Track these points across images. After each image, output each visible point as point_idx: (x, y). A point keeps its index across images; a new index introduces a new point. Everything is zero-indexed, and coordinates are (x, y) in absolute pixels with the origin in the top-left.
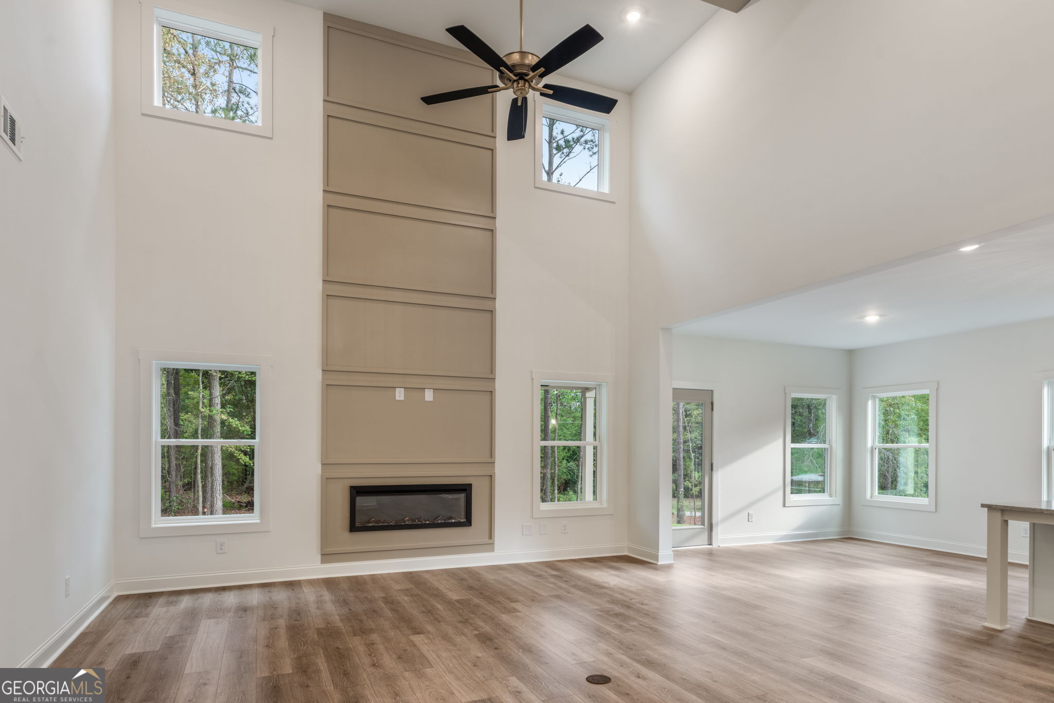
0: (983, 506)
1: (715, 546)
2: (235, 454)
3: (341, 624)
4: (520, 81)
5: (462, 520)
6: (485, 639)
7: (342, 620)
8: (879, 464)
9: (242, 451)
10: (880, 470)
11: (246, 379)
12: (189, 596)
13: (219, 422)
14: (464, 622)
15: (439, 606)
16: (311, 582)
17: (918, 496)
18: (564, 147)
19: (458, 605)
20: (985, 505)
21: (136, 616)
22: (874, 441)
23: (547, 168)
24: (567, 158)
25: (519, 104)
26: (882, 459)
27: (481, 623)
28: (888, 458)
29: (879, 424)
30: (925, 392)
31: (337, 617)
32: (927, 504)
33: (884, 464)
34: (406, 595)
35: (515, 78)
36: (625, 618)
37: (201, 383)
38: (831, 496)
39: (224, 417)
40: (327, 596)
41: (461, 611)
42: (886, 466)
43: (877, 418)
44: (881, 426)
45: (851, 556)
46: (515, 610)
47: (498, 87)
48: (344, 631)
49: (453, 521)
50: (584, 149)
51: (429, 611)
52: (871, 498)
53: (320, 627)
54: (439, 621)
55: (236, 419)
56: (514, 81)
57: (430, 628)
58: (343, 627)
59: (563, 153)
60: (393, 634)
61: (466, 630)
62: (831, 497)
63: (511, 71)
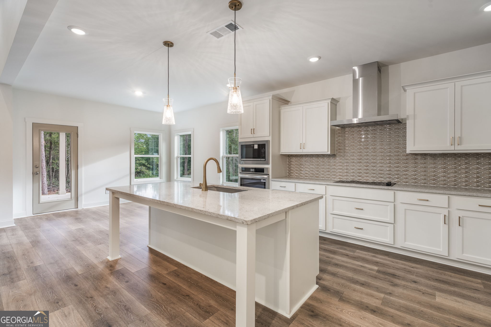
1: (79, 208)
22: (178, 154)
32: (191, 180)
38: (160, 178)
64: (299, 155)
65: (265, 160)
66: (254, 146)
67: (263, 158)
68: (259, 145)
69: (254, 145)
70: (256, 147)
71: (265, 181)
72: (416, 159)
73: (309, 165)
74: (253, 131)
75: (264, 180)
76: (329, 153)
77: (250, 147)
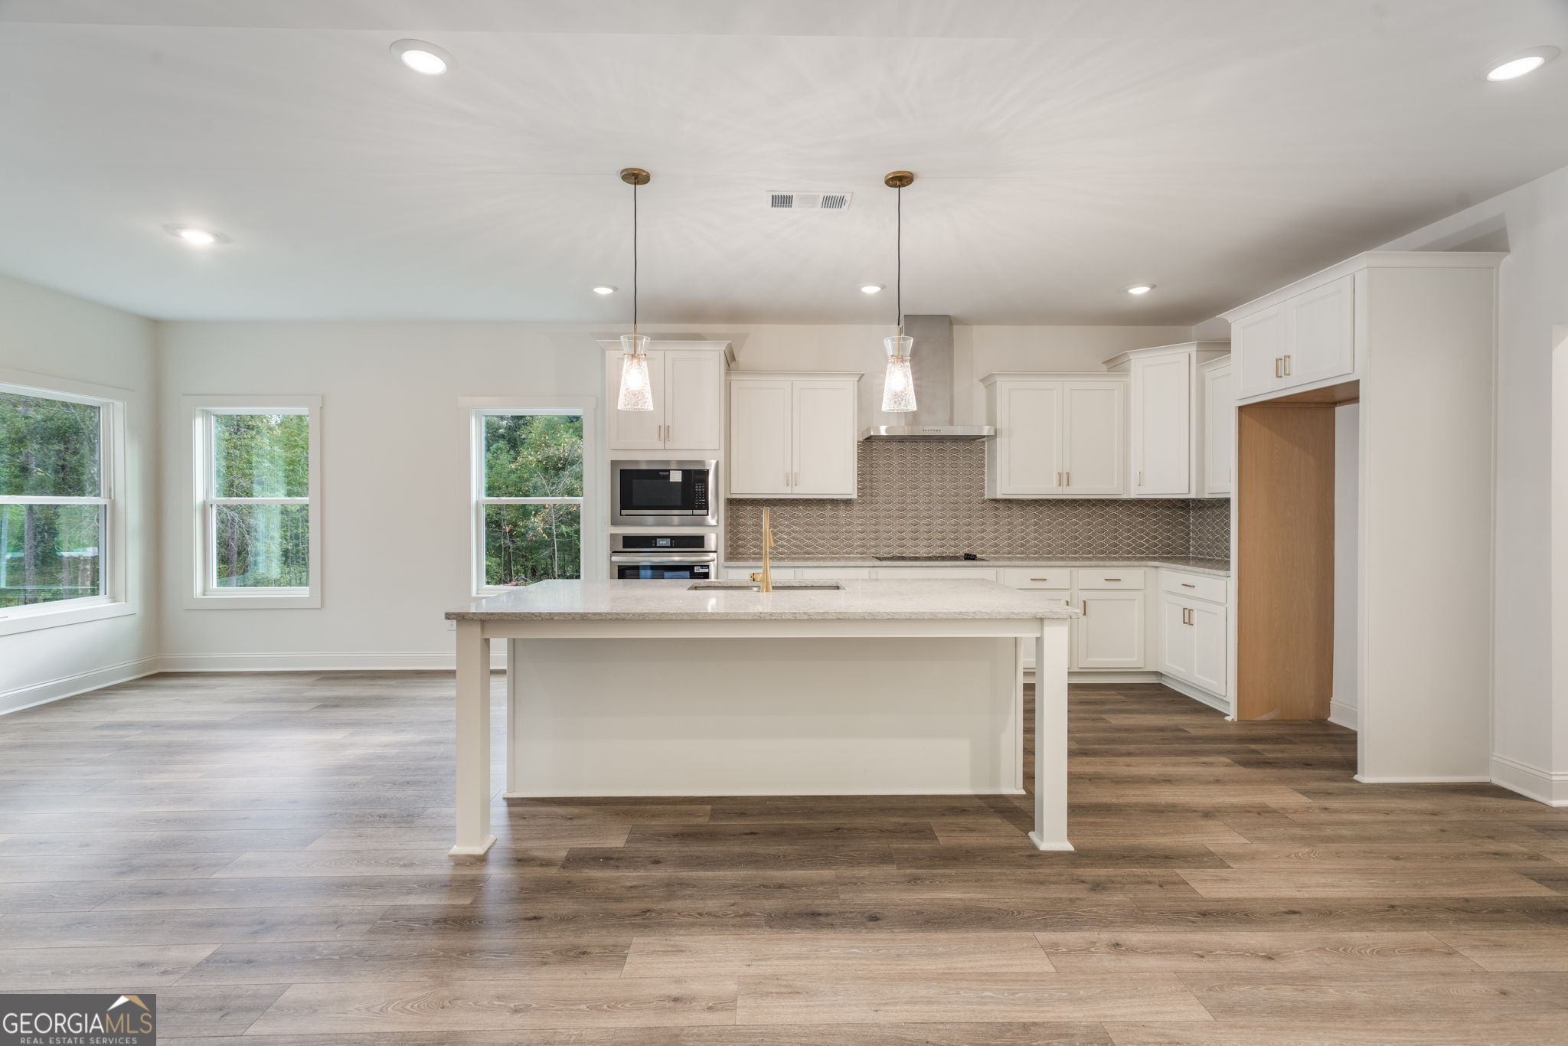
0: (448, 616)
8: (218, 529)
10: (219, 537)
17: (289, 584)
20: (453, 614)
22: (207, 492)
26: (223, 522)
28: (233, 520)
29: (218, 471)
30: (303, 411)
32: (308, 596)
33: (227, 529)
38: (114, 599)
42: (230, 531)
43: (214, 463)
44: (222, 475)
45: (157, 726)
52: (204, 595)
62: (114, 602)
64: (762, 499)
65: (707, 514)
66: (669, 475)
67: (700, 508)
68: (686, 473)
69: (668, 471)
70: (676, 477)
71: (707, 570)
72: (997, 509)
73: (787, 526)
74: (665, 432)
75: (702, 566)
76: (854, 496)
77: (657, 475)
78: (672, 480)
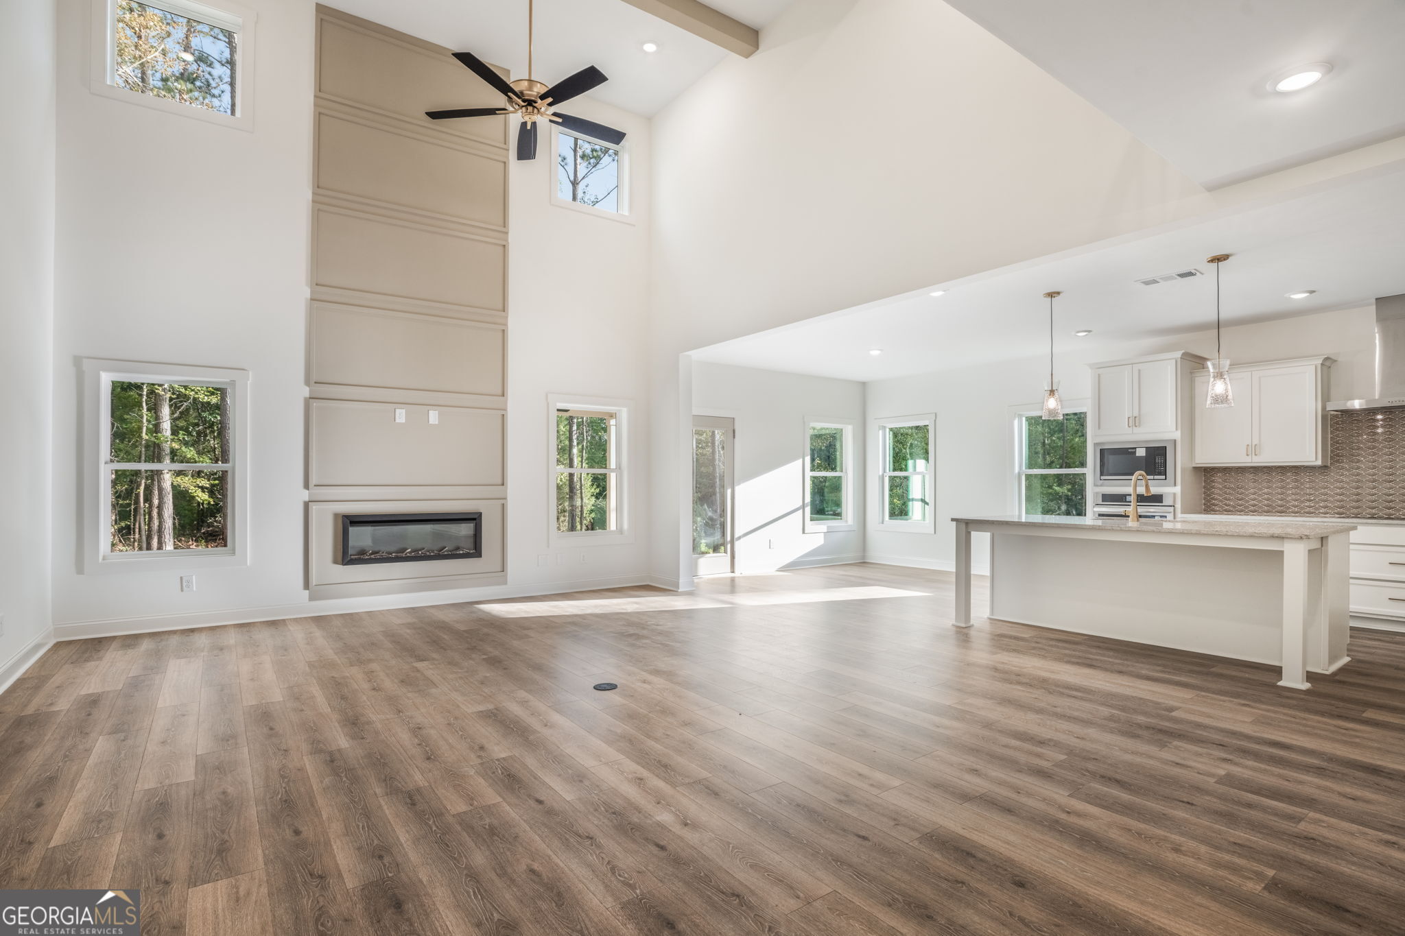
1: (737, 574)
2: (190, 491)
3: (336, 657)
4: (529, 107)
5: (472, 551)
6: (493, 662)
7: (336, 653)
9: (199, 487)
11: (205, 400)
12: (150, 640)
13: (168, 451)
14: (472, 649)
15: (445, 637)
16: (296, 620)
18: (591, 156)
19: (466, 635)
20: (953, 518)
21: (85, 660)
22: (884, 469)
23: (572, 179)
24: (593, 169)
25: (529, 127)
27: (490, 649)
30: (925, 422)
31: (331, 651)
34: (409, 629)
35: (523, 104)
36: (638, 637)
37: (144, 404)
39: (176, 446)
40: (318, 633)
41: (469, 640)
46: (527, 636)
47: (506, 110)
48: (339, 662)
49: (461, 552)
50: (614, 160)
51: (434, 642)
53: (311, 660)
54: (445, 650)
55: (192, 449)
56: (523, 106)
57: (435, 655)
58: (337, 659)
59: (590, 163)
60: (394, 662)
61: (474, 656)
63: (519, 98)
65: (1166, 479)
66: (1136, 451)
67: (1160, 474)
68: (1149, 449)
69: (1135, 448)
70: (1141, 452)
74: (1135, 420)
76: (1319, 463)
77: (1126, 453)
78: (1138, 454)
